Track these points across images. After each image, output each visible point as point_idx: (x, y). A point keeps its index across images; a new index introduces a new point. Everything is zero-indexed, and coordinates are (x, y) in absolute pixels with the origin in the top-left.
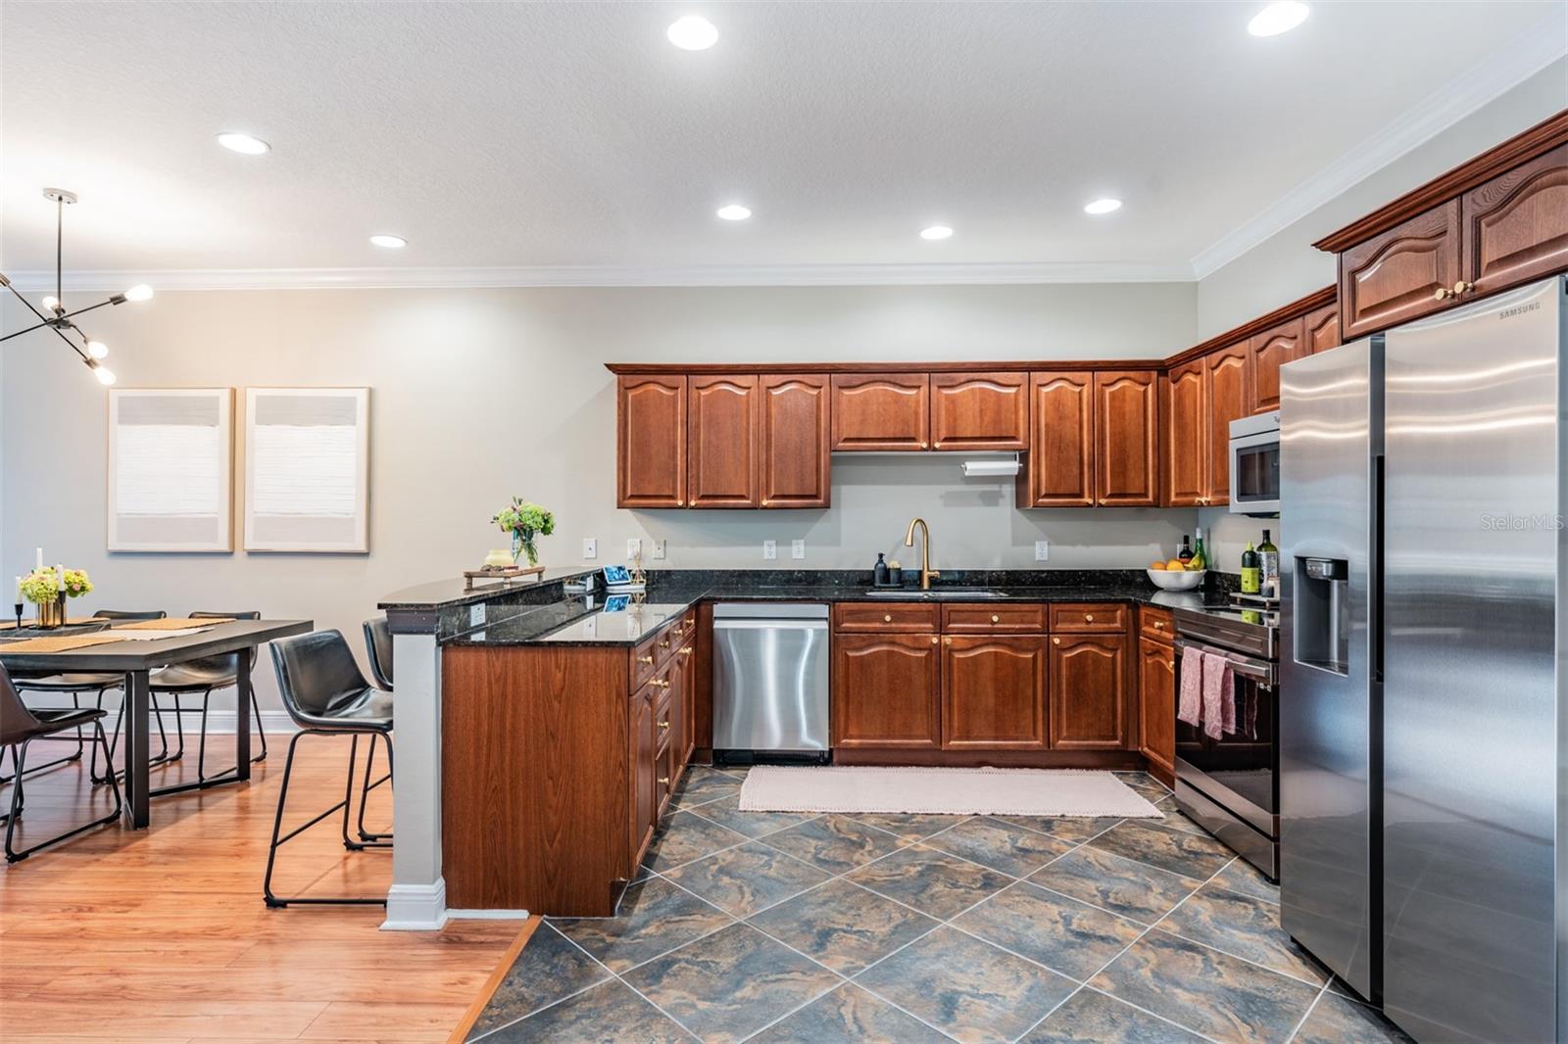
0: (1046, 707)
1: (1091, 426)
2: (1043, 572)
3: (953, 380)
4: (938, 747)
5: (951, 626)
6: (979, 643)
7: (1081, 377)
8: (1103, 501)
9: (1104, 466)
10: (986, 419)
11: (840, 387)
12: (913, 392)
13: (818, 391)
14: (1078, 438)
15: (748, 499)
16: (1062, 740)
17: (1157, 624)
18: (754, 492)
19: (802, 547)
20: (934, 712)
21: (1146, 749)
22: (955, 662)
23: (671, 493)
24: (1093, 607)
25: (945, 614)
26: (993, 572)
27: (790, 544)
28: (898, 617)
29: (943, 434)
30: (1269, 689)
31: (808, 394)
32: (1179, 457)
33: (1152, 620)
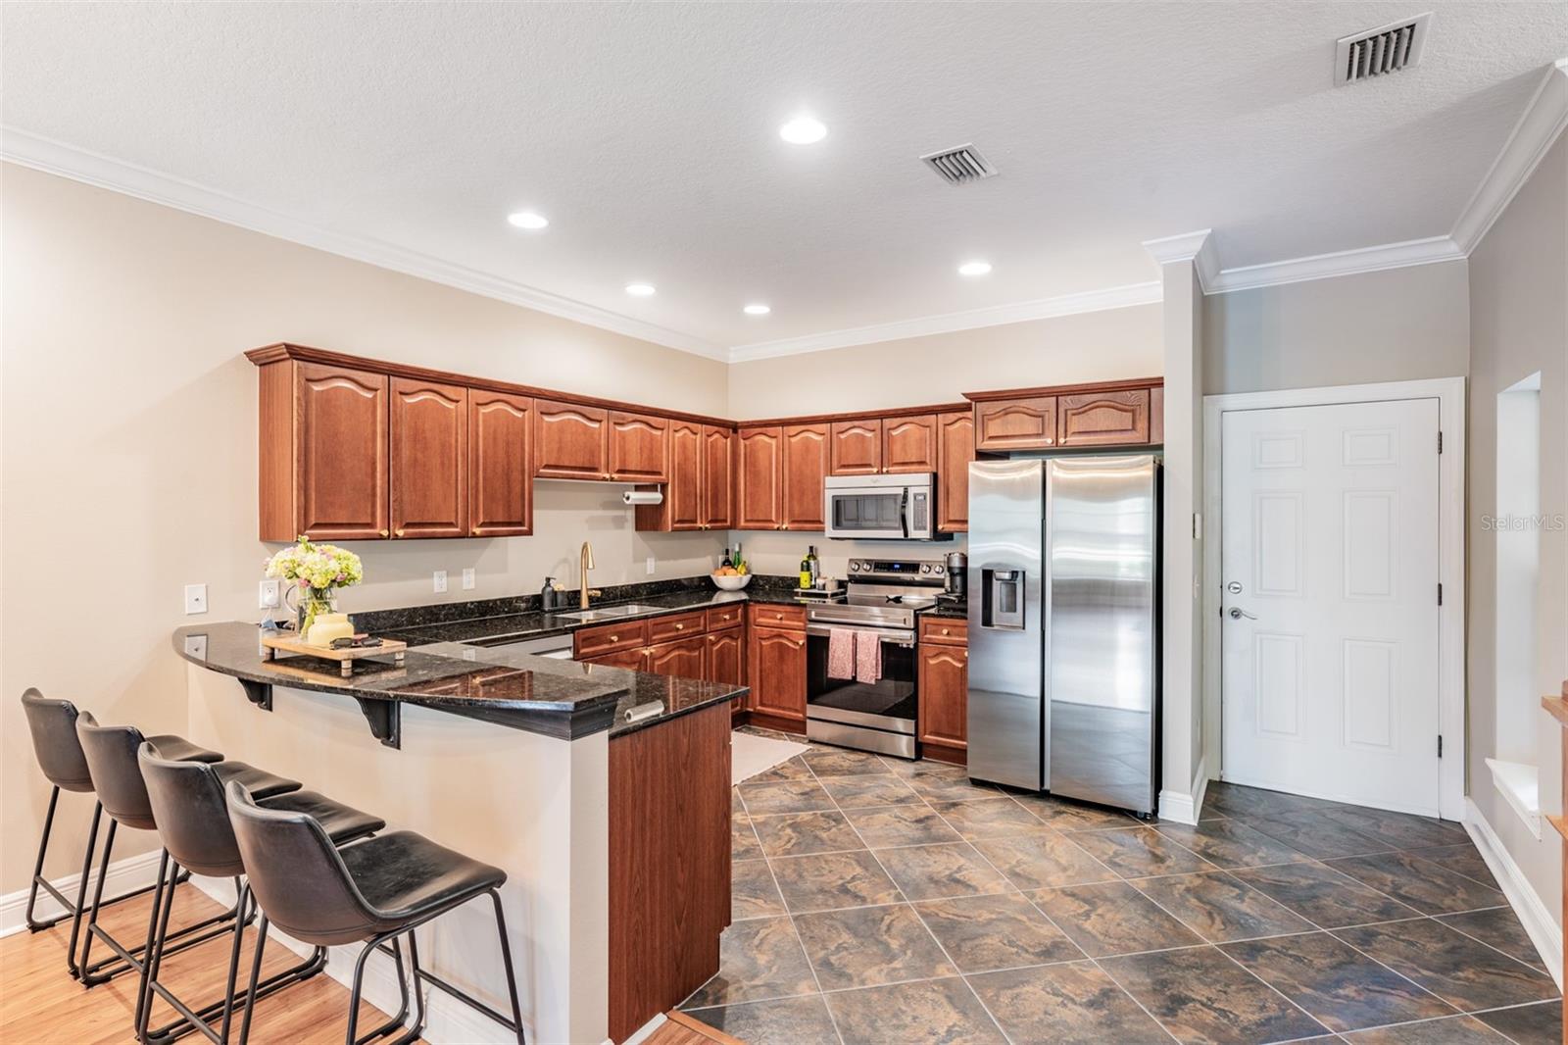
1: (701, 467)
2: (652, 583)
3: (623, 419)
5: (654, 637)
6: (670, 649)
7: (695, 427)
8: (707, 526)
9: (707, 499)
10: (644, 455)
11: (542, 413)
12: (596, 425)
13: (522, 413)
14: (694, 475)
15: (457, 527)
17: (779, 616)
18: (463, 519)
19: (473, 577)
21: (759, 708)
24: (728, 608)
25: (650, 628)
26: (623, 587)
27: (461, 574)
28: (622, 636)
29: (617, 466)
30: (912, 646)
31: (514, 416)
32: (751, 494)
33: (770, 614)
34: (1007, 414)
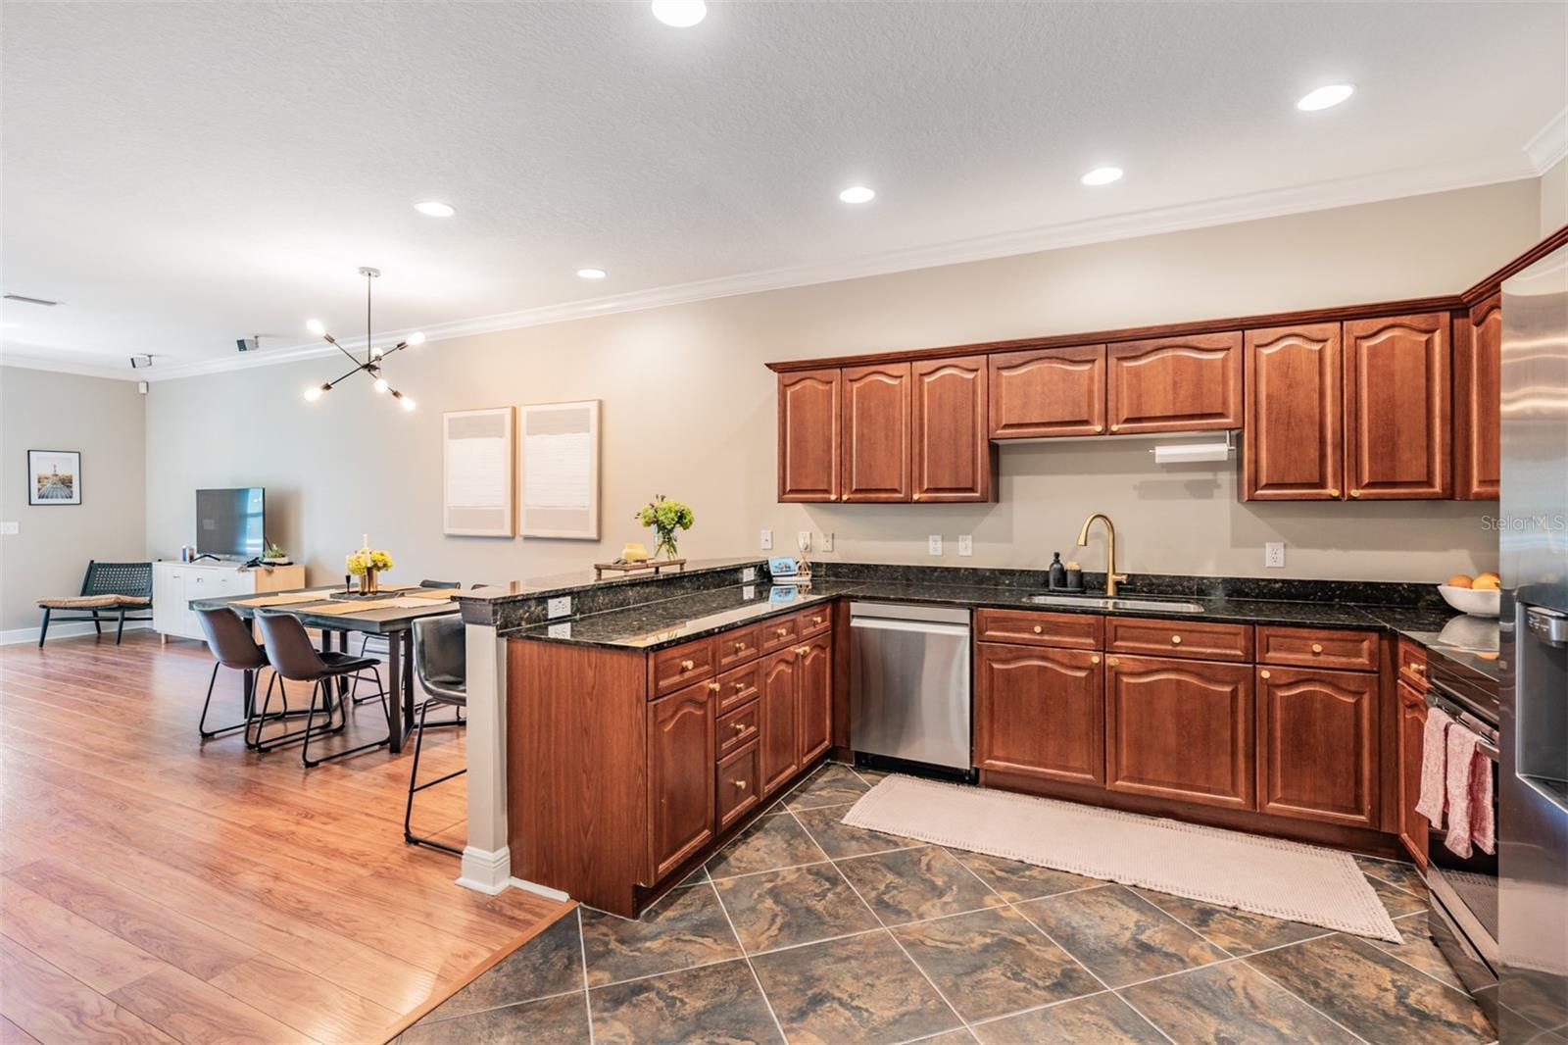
0: (1251, 757)
1: (1339, 393)
2: (1276, 581)
3: (1136, 349)
4: (1101, 785)
5: (1118, 643)
6: (1154, 667)
7: (1321, 330)
8: (1355, 493)
9: (1358, 446)
10: (1182, 392)
11: (999, 369)
12: (1086, 367)
13: (975, 373)
14: (1317, 411)
15: (900, 492)
16: (1276, 802)
17: (1414, 666)
18: (907, 487)
19: (970, 544)
20: (1096, 744)
21: (1405, 835)
22: (1123, 687)
23: (825, 488)
24: (1324, 634)
25: (1110, 630)
26: (1203, 578)
27: (957, 540)
28: (1050, 628)
29: (1125, 414)
31: (963, 378)
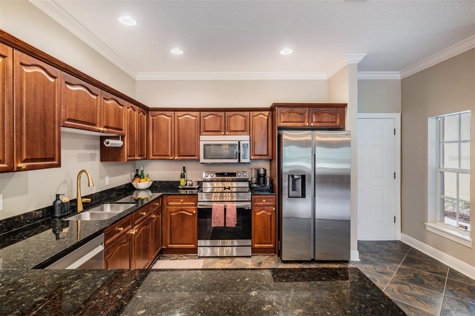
0: (151, 245)
1: (137, 128)
6: (141, 227)
7: (135, 107)
8: (139, 158)
9: (139, 144)
10: (116, 119)
11: (66, 82)
12: (95, 98)
13: (54, 80)
16: (153, 256)
17: (182, 201)
21: (169, 245)
24: (158, 200)
28: (124, 226)
29: (105, 124)
30: (250, 208)
31: (48, 80)
32: (156, 143)
33: (176, 200)
34: (290, 113)
